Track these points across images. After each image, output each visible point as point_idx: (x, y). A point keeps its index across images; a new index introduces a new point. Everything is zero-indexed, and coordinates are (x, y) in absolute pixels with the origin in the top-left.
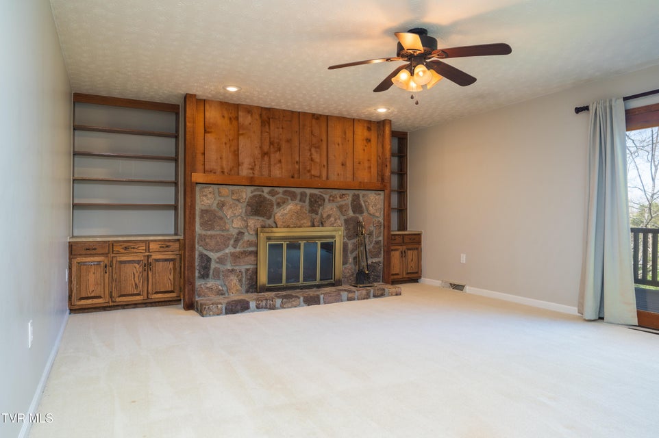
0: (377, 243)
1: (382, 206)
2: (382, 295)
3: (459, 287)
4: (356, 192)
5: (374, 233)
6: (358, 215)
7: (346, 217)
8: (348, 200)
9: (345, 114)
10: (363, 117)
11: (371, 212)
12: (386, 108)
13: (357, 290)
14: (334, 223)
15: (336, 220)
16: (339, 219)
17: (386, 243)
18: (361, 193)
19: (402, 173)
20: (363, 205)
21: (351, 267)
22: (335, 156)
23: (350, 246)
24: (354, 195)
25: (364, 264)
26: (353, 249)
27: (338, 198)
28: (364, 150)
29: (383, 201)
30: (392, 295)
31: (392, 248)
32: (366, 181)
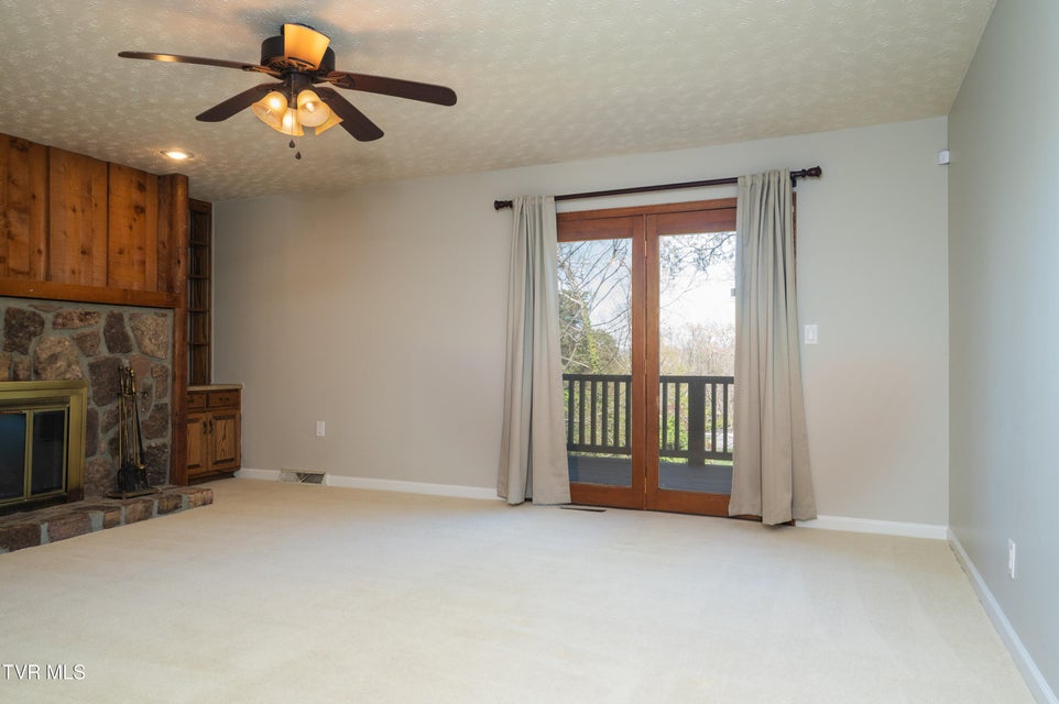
0: (160, 408)
1: (170, 340)
2: (176, 508)
3: (313, 478)
4: (116, 310)
5: (154, 389)
6: (118, 355)
7: (92, 360)
8: (99, 325)
9: (92, 151)
10: (131, 162)
11: (148, 350)
12: (188, 153)
13: (126, 505)
14: (65, 372)
15: (69, 366)
16: (78, 363)
17: (177, 409)
18: (127, 312)
19: (199, 276)
20: (130, 334)
21: (104, 461)
22: (65, 233)
23: (102, 418)
24: (111, 315)
25: (133, 450)
26: (109, 423)
27: (77, 321)
28: (131, 227)
29: (171, 330)
30: (195, 505)
31: (191, 416)
32: (135, 288)
